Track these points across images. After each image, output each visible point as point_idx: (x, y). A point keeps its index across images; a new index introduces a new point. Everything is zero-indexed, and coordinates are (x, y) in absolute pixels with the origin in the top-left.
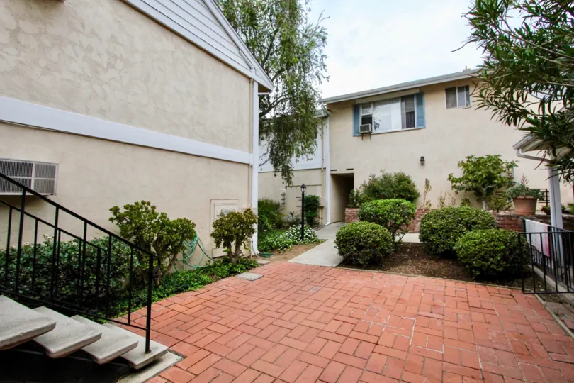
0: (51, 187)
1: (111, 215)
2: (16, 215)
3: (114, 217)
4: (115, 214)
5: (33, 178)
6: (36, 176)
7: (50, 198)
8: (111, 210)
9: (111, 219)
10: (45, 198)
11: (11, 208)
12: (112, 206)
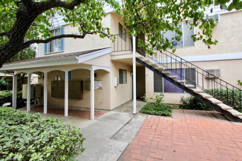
0: (219, 75)
1: (238, 83)
2: (213, 82)
3: (239, 83)
4: (239, 82)
5: (215, 73)
6: (216, 72)
7: (219, 78)
8: (237, 81)
9: (238, 84)
10: (218, 78)
11: (212, 80)
12: (238, 80)
